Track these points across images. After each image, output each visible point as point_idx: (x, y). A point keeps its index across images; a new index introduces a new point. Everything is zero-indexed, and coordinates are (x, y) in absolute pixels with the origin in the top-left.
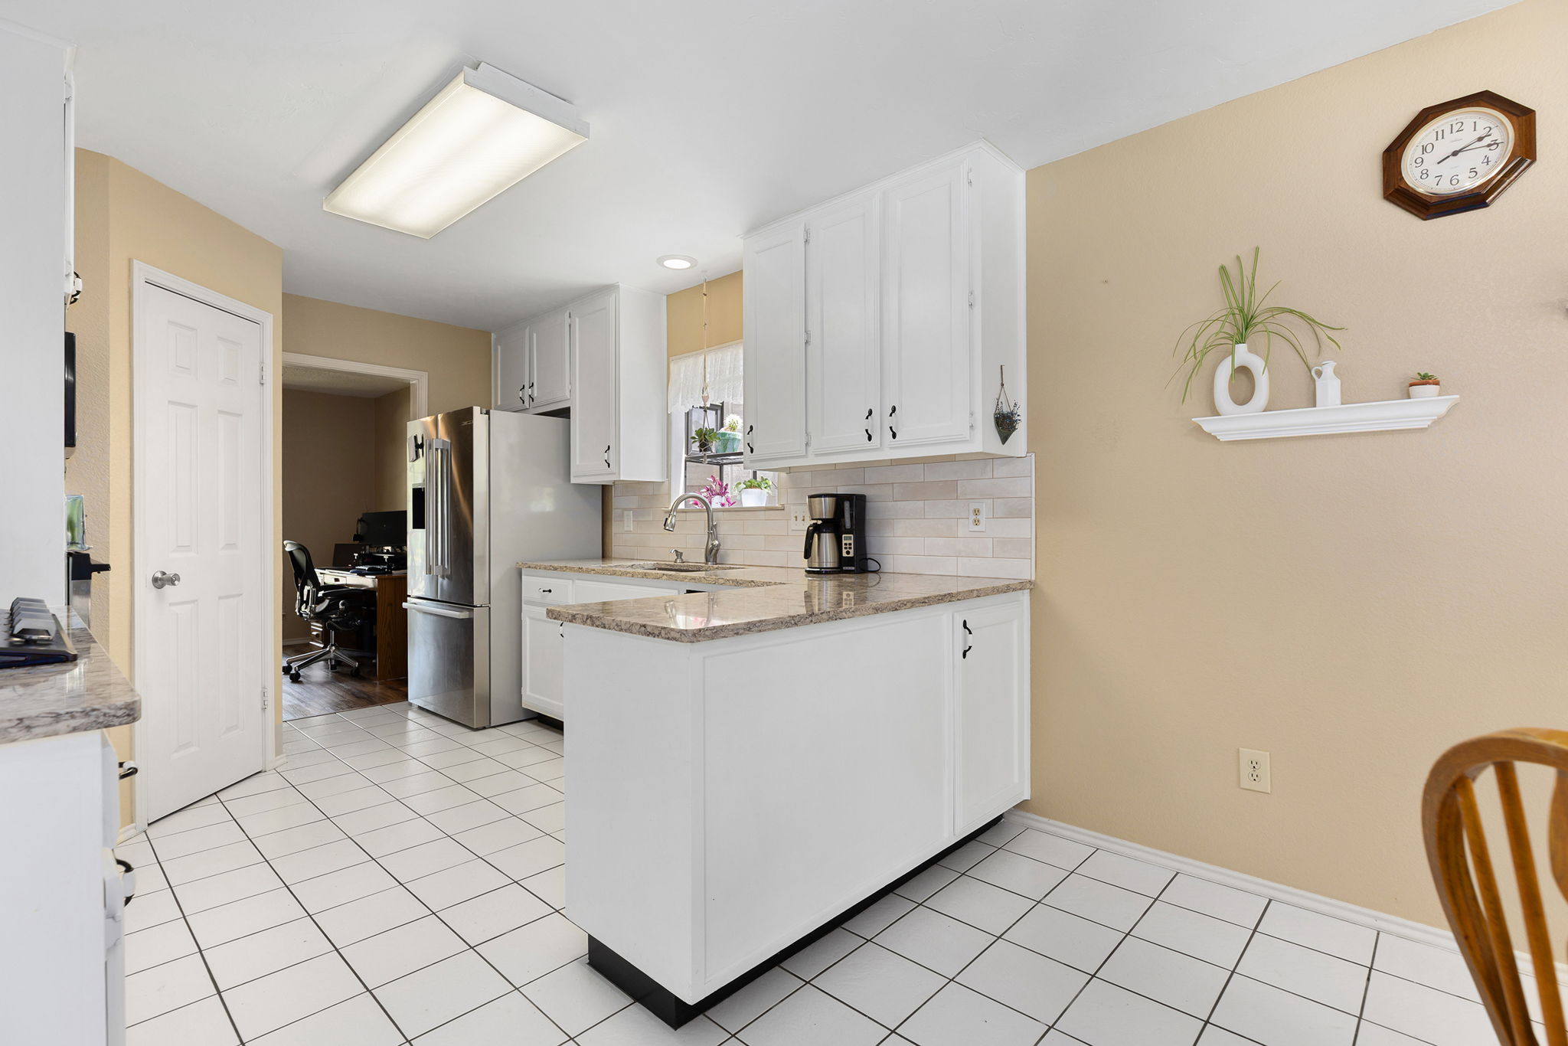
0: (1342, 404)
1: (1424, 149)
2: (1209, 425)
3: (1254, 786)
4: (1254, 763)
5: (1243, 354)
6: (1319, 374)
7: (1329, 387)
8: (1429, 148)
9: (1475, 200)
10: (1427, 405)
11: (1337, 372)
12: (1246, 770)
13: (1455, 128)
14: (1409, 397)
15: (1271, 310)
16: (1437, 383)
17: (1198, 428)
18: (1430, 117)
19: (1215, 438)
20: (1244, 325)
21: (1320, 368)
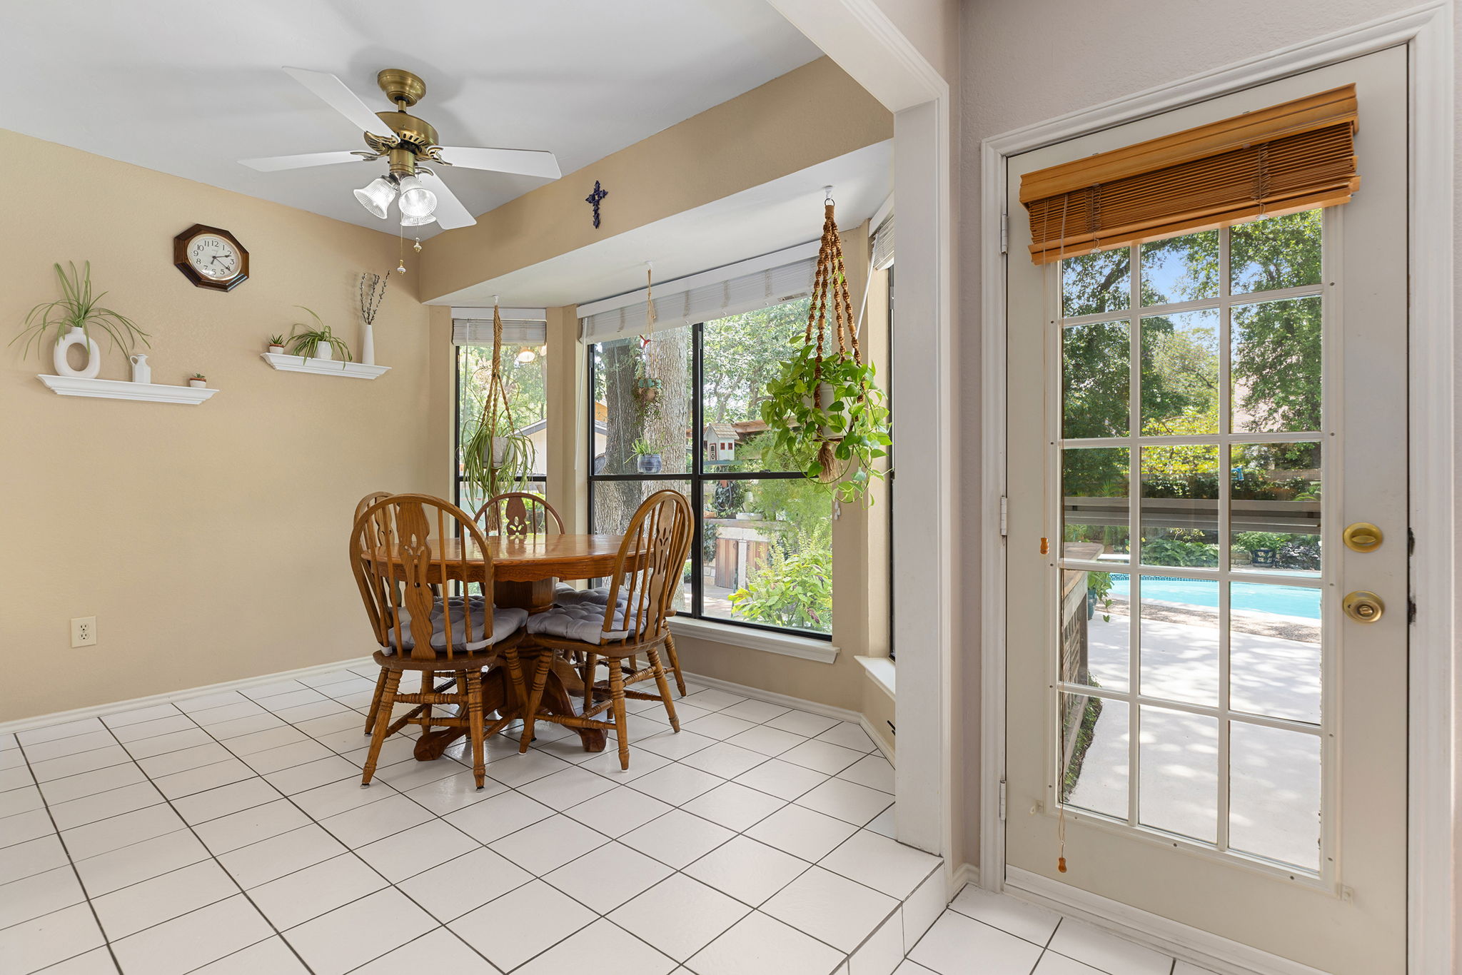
0: (152, 383)
1: (199, 248)
2: (49, 380)
3: (84, 643)
4: (84, 627)
5: (78, 335)
6: (136, 361)
7: (143, 370)
8: (201, 248)
9: (222, 286)
10: (199, 393)
11: (148, 362)
12: (77, 632)
13: (215, 244)
14: (190, 386)
15: (100, 310)
16: (205, 381)
17: (40, 383)
18: (203, 231)
19: (53, 391)
20: (80, 314)
21: (136, 358)
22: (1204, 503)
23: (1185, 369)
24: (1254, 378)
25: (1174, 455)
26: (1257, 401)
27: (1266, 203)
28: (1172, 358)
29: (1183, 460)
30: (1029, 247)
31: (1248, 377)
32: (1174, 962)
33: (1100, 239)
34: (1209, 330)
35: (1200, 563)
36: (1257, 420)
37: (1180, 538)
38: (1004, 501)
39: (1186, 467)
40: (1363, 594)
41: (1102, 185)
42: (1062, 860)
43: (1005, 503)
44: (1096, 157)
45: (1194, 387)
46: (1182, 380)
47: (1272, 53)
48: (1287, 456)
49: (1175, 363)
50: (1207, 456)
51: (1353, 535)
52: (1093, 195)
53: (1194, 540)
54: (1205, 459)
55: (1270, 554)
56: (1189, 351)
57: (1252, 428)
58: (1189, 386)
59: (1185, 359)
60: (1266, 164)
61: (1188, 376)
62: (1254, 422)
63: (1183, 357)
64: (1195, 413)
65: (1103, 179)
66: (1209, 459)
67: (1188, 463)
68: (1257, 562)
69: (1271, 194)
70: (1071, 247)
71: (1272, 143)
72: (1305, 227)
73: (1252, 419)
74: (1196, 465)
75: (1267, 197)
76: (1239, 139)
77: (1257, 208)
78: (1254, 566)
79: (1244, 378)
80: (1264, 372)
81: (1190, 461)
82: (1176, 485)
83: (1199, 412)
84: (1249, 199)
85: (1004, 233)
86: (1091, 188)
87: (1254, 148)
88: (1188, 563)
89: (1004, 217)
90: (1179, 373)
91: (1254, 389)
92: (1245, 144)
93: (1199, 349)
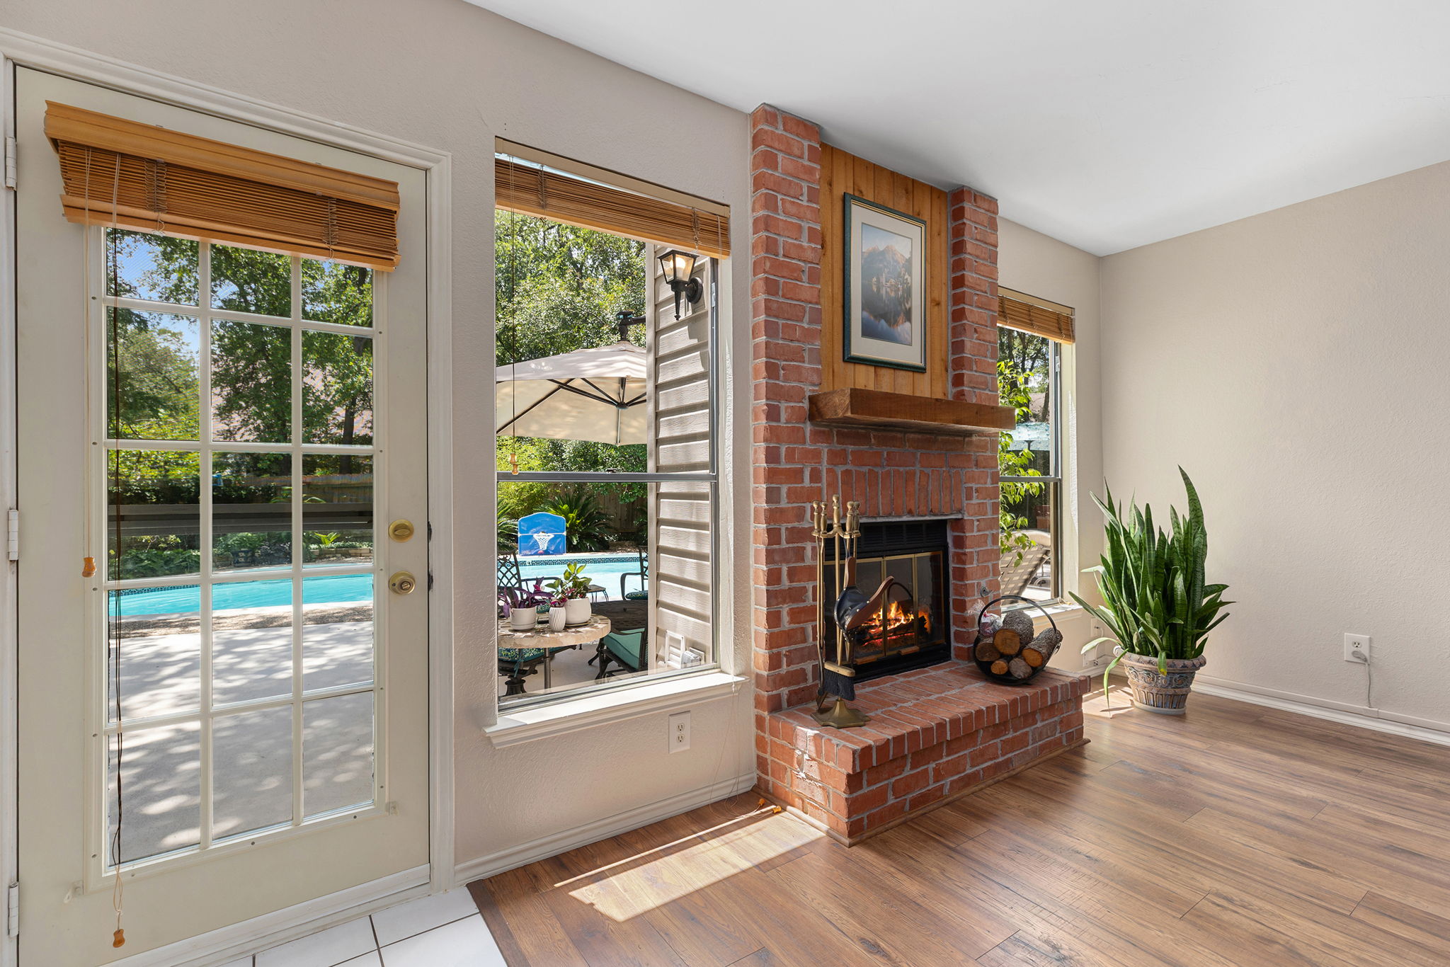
22: (181, 508)
23: (149, 369)
24: (227, 390)
25: (141, 459)
26: (230, 411)
27: (335, 250)
28: (136, 355)
29: (152, 464)
30: (61, 197)
31: (222, 388)
32: (254, 959)
33: (165, 222)
34: (177, 334)
35: (180, 570)
36: (232, 429)
37: (155, 546)
38: (14, 515)
39: (155, 472)
40: (402, 574)
41: (168, 165)
42: (119, 933)
43: (17, 517)
44: (159, 130)
45: (160, 389)
46: (147, 380)
47: (337, 123)
48: (259, 465)
49: (138, 362)
50: (180, 462)
51: (395, 530)
52: (155, 171)
53: (170, 547)
54: (178, 464)
55: (249, 554)
56: (155, 351)
57: (227, 437)
58: (155, 387)
59: (150, 360)
60: (335, 217)
61: (154, 377)
62: (229, 431)
63: (147, 356)
64: (166, 416)
65: (170, 159)
66: (182, 465)
67: (157, 468)
68: (238, 562)
69: (339, 244)
70: (125, 218)
71: (340, 201)
72: (279, 264)
73: (227, 428)
74: (167, 471)
75: (335, 245)
76: (313, 184)
77: (327, 251)
78: (235, 567)
79: (219, 389)
80: (238, 385)
81: (161, 467)
82: (149, 491)
83: (170, 416)
84: (320, 241)
85: (11, 162)
86: (153, 162)
87: (325, 198)
88: (167, 572)
89: (10, 142)
90: (143, 372)
91: (228, 400)
92: (319, 192)
93: (166, 350)
